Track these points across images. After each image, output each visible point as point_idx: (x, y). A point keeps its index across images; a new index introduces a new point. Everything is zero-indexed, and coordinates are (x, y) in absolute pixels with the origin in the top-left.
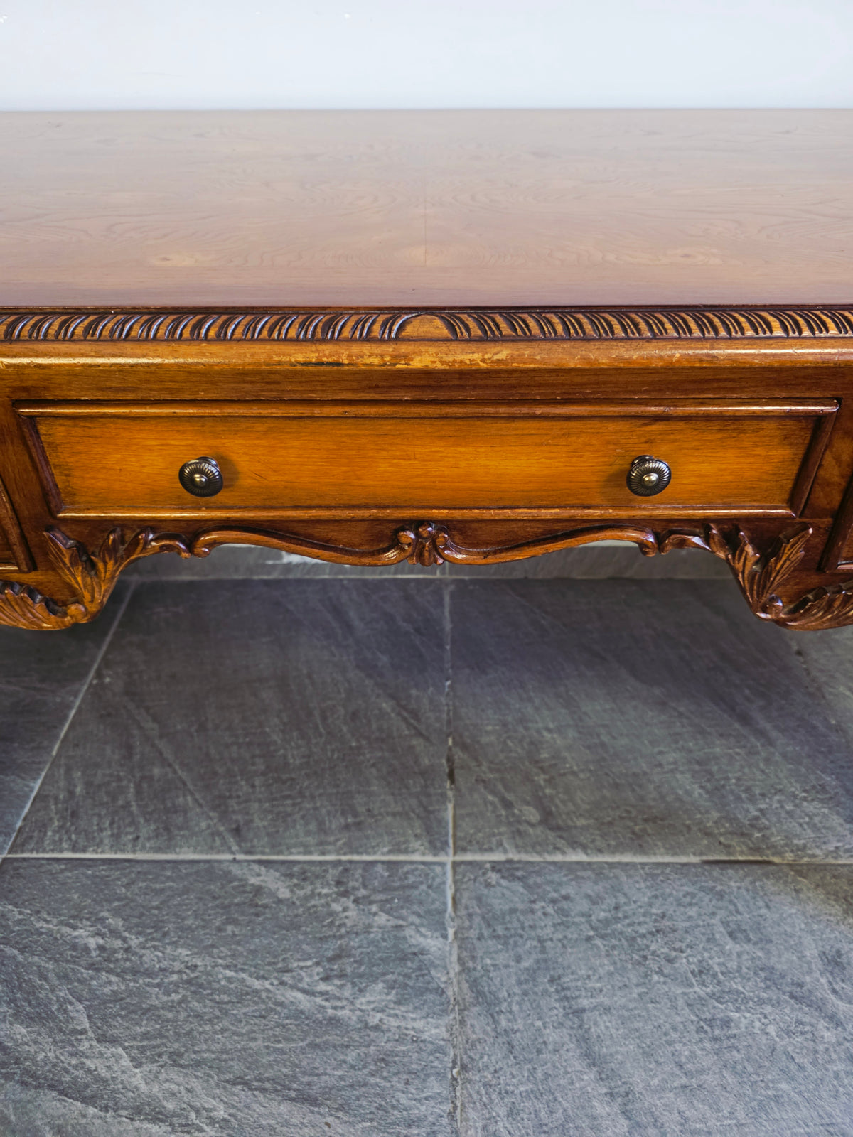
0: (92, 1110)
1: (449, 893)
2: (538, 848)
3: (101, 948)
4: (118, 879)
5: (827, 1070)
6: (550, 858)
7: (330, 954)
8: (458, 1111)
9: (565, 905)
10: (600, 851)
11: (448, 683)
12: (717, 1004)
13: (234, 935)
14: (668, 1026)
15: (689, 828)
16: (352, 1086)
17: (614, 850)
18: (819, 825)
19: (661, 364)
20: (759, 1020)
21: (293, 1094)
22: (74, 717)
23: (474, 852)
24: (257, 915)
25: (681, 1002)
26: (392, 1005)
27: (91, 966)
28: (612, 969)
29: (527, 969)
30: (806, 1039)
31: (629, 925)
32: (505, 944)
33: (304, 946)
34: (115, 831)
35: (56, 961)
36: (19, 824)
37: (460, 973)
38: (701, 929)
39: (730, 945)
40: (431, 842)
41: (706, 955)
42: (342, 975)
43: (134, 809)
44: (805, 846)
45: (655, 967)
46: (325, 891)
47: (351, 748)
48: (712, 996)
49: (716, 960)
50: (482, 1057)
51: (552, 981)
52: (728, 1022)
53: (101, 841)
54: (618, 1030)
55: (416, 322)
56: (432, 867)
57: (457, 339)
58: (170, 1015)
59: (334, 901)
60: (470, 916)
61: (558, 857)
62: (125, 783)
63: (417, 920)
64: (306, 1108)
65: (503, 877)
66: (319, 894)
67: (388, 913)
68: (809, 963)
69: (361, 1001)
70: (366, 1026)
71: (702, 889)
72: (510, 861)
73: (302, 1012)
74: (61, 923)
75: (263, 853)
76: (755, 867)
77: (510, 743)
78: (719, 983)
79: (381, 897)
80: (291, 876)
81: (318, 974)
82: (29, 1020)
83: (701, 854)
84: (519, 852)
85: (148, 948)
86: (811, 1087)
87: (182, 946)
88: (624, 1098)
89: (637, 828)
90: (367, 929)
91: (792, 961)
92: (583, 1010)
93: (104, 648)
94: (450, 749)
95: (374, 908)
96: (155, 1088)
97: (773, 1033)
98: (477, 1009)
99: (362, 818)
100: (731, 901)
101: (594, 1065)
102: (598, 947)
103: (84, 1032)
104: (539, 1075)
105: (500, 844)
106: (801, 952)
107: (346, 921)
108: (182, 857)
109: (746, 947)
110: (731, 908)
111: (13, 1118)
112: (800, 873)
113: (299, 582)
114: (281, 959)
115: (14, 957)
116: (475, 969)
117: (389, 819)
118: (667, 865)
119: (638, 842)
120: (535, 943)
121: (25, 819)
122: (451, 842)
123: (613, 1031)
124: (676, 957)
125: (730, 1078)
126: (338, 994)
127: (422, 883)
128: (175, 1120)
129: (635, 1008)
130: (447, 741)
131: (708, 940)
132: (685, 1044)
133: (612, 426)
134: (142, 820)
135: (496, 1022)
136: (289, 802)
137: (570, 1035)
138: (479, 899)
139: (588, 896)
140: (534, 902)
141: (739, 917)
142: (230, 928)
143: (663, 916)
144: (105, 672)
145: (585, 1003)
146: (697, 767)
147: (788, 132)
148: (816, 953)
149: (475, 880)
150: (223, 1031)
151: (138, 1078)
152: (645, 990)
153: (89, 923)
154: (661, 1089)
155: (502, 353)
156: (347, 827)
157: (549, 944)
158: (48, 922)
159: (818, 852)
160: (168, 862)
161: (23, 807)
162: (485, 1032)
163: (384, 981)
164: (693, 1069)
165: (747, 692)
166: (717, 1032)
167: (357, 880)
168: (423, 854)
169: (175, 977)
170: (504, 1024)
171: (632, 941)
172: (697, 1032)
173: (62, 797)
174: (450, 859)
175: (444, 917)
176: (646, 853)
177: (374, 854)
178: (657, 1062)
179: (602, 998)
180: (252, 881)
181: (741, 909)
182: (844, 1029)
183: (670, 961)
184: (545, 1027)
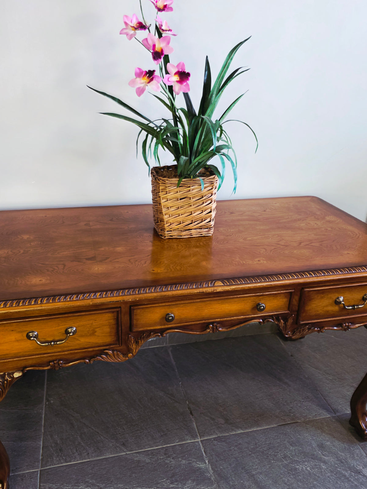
1: (203, 450)
2: (227, 431)
4: (88, 468)
5: (326, 476)
6: (231, 434)
7: (170, 476)
9: (240, 446)
10: (246, 428)
11: (180, 383)
12: (292, 465)
13: (136, 477)
14: (279, 474)
15: (271, 416)
17: (250, 428)
18: (309, 409)
19: (262, 287)
20: (304, 467)
22: (44, 417)
23: (206, 436)
24: (142, 469)
26: (196, 486)
28: (259, 462)
29: (233, 467)
30: (318, 469)
31: (261, 448)
32: (225, 461)
33: (161, 475)
34: (79, 453)
36: (41, 458)
37: (214, 473)
38: (282, 445)
39: (291, 448)
40: (192, 436)
41: (285, 452)
42: (176, 481)
43: (83, 444)
44: (306, 415)
45: (271, 459)
46: (162, 457)
47: (154, 410)
48: (290, 463)
49: (289, 453)
52: (296, 469)
53: (75, 457)
54: (265, 478)
55: (216, 282)
56: (195, 443)
57: (225, 285)
59: (166, 460)
60: (212, 455)
61: (234, 433)
62: (75, 436)
63: (195, 460)
65: (218, 442)
66: (160, 459)
67: (185, 460)
68: (315, 448)
69: (186, 487)
71: (280, 434)
72: (219, 437)
74: (73, 486)
75: (136, 450)
76: (294, 424)
77: (207, 399)
78: (291, 459)
79: (181, 455)
80: (149, 455)
81: (169, 482)
83: (277, 424)
84: (221, 433)
85: (108, 487)
86: (322, 481)
87: (119, 484)
89: (256, 419)
90: (180, 466)
91: (310, 449)
92: (254, 475)
93: (45, 390)
94: (188, 405)
95: (180, 459)
97: (309, 470)
98: (222, 481)
99: (166, 432)
100: (289, 436)
102: (253, 456)
105: (214, 432)
106: (312, 446)
107: (172, 465)
108: (107, 457)
109: (296, 447)
110: (289, 437)
112: (307, 424)
114: (155, 480)
116: (218, 471)
117: (175, 431)
118: (268, 428)
119: (257, 423)
120: (234, 459)
121: (42, 455)
122: (198, 435)
124: (277, 455)
125: (300, 484)
126: (177, 487)
127: (193, 449)
129: (269, 471)
130: (186, 403)
131: (285, 448)
132: (285, 478)
133: (252, 298)
134: (87, 448)
135: (229, 484)
136: (139, 432)
137: (252, 483)
138: (213, 450)
139: (246, 442)
140: (230, 447)
141: (292, 440)
142: (134, 475)
143: (270, 443)
144: (49, 399)
145: (254, 473)
146: (269, 397)
147: (265, 211)
148: (316, 445)
149: (210, 444)
152: (270, 465)
153: (83, 484)
155: (233, 287)
156: (162, 436)
157: (238, 458)
158: (68, 486)
159: (310, 417)
160: (103, 459)
161: (40, 452)
163: (191, 480)
164: (290, 484)
165: (279, 371)
166: (293, 473)
167: (171, 452)
168: (191, 440)
170: (231, 483)
171: (263, 452)
172: (288, 474)
173: (53, 445)
174: (200, 440)
175: (203, 457)
176: (260, 426)
177: (174, 443)
178: (279, 484)
179: (258, 470)
180: (136, 459)
181: (292, 437)
182: (328, 464)
183: (276, 456)
184: (244, 482)
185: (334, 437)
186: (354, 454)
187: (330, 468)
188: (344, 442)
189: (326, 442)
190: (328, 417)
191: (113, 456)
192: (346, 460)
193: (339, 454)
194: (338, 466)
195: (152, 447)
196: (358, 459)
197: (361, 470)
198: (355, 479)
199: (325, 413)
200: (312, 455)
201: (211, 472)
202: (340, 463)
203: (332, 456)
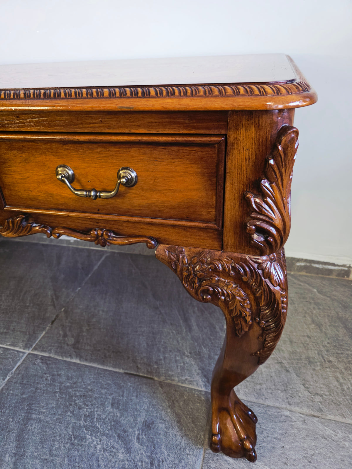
1: (19, 364)
2: (64, 354)
6: (65, 359)
9: (56, 377)
10: (86, 360)
11: (79, 288)
12: (84, 430)
14: (58, 434)
15: (129, 358)
17: (91, 362)
18: (186, 368)
20: (97, 441)
23: (39, 351)
25: (71, 426)
28: (55, 406)
29: (23, 398)
30: (110, 455)
31: (75, 391)
32: (23, 387)
38: (102, 399)
39: (109, 409)
40: (26, 344)
41: (96, 409)
44: (172, 375)
45: (72, 409)
47: (26, 306)
48: (85, 426)
49: (99, 413)
51: (28, 405)
52: (83, 439)
56: (20, 353)
60: (19, 374)
61: (69, 359)
65: (42, 362)
68: (136, 424)
71: (115, 384)
72: (49, 357)
76: (144, 379)
77: (84, 313)
78: (92, 422)
83: (126, 369)
84: (56, 354)
88: (19, 457)
89: (108, 354)
91: (130, 421)
92: (31, 419)
94: (60, 312)
97: (98, 448)
99: (9, 331)
100: (123, 391)
101: (18, 441)
102: (56, 396)
105: (51, 350)
106: (136, 418)
109: (115, 410)
110: (121, 393)
112: (161, 386)
113: (54, 246)
117: (18, 333)
118: (108, 371)
119: (104, 360)
120: (33, 389)
122: (34, 346)
123: (36, 430)
124: (83, 408)
125: (66, 461)
127: (11, 358)
129: (52, 423)
130: (62, 309)
131: (101, 404)
132: (59, 443)
137: (19, 427)
138: (27, 368)
139: (68, 376)
140: (45, 374)
141: (121, 398)
143: (91, 390)
145: (34, 416)
146: (151, 335)
148: (143, 420)
149: (31, 361)
152: (61, 417)
154: (36, 458)
156: (2, 333)
157: (39, 391)
159: (176, 379)
164: (54, 453)
165: (196, 309)
166: (76, 441)
168: (20, 348)
171: (71, 397)
172: (68, 439)
174: (29, 352)
175: (9, 372)
176: (103, 365)
177: (3, 344)
178: (43, 447)
179: (42, 416)
181: (125, 395)
182: (130, 455)
183: (80, 408)
184: (12, 421)
185: (179, 422)
186: (182, 460)
187: (126, 462)
188: (186, 435)
189: (162, 423)
190: (200, 389)
192: (161, 464)
193: (161, 449)
194: (142, 465)
199: (201, 383)
200: (123, 430)
202: (147, 463)
203: (147, 446)
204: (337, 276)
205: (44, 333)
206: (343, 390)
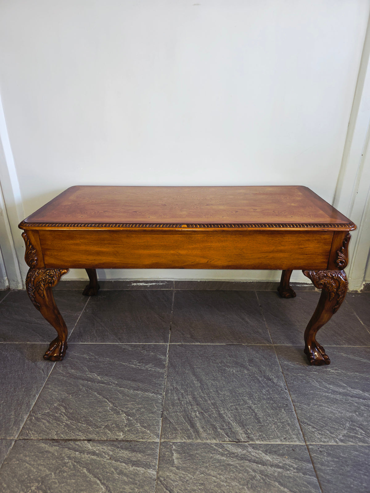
0: (89, 382)
1: (168, 350)
2: (189, 342)
3: (89, 358)
4: (93, 347)
5: (244, 377)
6: (191, 344)
7: (140, 359)
8: (166, 383)
9: (193, 351)
10: (203, 342)
11: (172, 312)
13: (119, 356)
14: (212, 370)
15: (224, 338)
16: (144, 379)
17: (206, 343)
20: (232, 370)
21: (131, 380)
23: (174, 342)
24: (124, 353)
25: (216, 367)
26: (153, 367)
27: (87, 361)
28: (202, 361)
29: (183, 362)
30: (241, 373)
31: (207, 355)
32: (179, 358)
33: (134, 358)
34: (91, 339)
35: (80, 360)
37: (169, 362)
38: (223, 355)
39: (229, 358)
40: (165, 341)
41: (223, 359)
42: (143, 362)
43: (95, 335)
45: (211, 361)
46: (140, 349)
47: (147, 324)
48: (223, 366)
49: (225, 360)
50: (171, 375)
51: (188, 364)
52: (225, 370)
53: (88, 341)
56: (164, 345)
58: (105, 368)
59: (141, 351)
60: (172, 353)
61: (194, 344)
62: (93, 330)
63: (160, 354)
64: (134, 382)
65: (180, 347)
66: (138, 349)
67: (154, 353)
68: (245, 361)
69: (147, 366)
70: (147, 370)
71: (225, 349)
72: (182, 344)
73: (134, 368)
74: (80, 354)
75: (126, 343)
76: (238, 345)
78: (225, 364)
79: (152, 350)
80: (132, 346)
81: (137, 362)
82: (75, 369)
83: (226, 343)
84: (185, 343)
85: (100, 358)
86: (240, 379)
87: (107, 358)
88: (200, 381)
89: (212, 339)
90: (149, 355)
91: (242, 361)
92: (195, 368)
93: (86, 304)
94: (171, 324)
95: (150, 352)
96: (103, 379)
97: (234, 372)
98: (171, 368)
99: (149, 337)
100: (231, 351)
101: (195, 376)
102: (199, 358)
103: (87, 371)
104: (183, 377)
105: (180, 341)
106: (244, 359)
107: (144, 354)
108: (106, 343)
109: (232, 358)
110: (231, 352)
111: (73, 384)
112: (248, 346)
114: (129, 360)
115: (70, 360)
116: (172, 362)
117: (155, 337)
118: (218, 345)
119: (212, 341)
120: (186, 357)
121: (70, 337)
122: (169, 341)
123: (200, 371)
125: (223, 378)
126: (141, 365)
127: (162, 348)
128: (107, 384)
129: (206, 368)
131: (224, 357)
132: (215, 373)
134: (97, 337)
135: (175, 370)
136: (132, 334)
137: (191, 372)
138: (174, 350)
139: (199, 350)
140: (187, 351)
142: (118, 355)
143: (215, 353)
144: (87, 309)
145: (195, 367)
146: (229, 328)
148: (247, 359)
149: (174, 347)
150: (117, 371)
151: (99, 378)
152: (209, 365)
153: (86, 354)
154: (208, 380)
156: (145, 338)
157: (189, 357)
158: (77, 354)
160: (104, 344)
162: (173, 371)
163: (152, 363)
164: (216, 377)
165: (245, 314)
166: (222, 371)
167: (147, 347)
168: (162, 343)
169: (106, 363)
170: (177, 370)
171: (207, 357)
172: (218, 371)
173: (78, 333)
174: (169, 344)
175: (166, 353)
176: (214, 343)
177: (151, 343)
178: (208, 376)
179: (199, 366)
180: (123, 347)
181: (233, 352)
182: (250, 371)
183: (215, 360)
184: (186, 370)
185: (264, 357)
187: (250, 373)
189: (256, 359)
191: (110, 343)
192: (265, 371)
193: (262, 367)
194: (257, 373)
195: (137, 343)
196: (274, 372)
197: (273, 378)
198: (265, 383)
200: (241, 364)
201: (167, 361)
202: (259, 372)
203: (255, 367)
204: (308, 290)
205: (170, 335)
206: (327, 336)
